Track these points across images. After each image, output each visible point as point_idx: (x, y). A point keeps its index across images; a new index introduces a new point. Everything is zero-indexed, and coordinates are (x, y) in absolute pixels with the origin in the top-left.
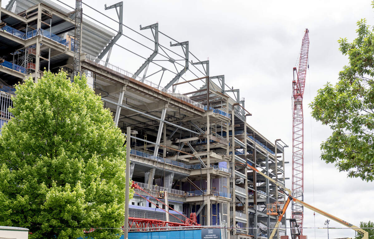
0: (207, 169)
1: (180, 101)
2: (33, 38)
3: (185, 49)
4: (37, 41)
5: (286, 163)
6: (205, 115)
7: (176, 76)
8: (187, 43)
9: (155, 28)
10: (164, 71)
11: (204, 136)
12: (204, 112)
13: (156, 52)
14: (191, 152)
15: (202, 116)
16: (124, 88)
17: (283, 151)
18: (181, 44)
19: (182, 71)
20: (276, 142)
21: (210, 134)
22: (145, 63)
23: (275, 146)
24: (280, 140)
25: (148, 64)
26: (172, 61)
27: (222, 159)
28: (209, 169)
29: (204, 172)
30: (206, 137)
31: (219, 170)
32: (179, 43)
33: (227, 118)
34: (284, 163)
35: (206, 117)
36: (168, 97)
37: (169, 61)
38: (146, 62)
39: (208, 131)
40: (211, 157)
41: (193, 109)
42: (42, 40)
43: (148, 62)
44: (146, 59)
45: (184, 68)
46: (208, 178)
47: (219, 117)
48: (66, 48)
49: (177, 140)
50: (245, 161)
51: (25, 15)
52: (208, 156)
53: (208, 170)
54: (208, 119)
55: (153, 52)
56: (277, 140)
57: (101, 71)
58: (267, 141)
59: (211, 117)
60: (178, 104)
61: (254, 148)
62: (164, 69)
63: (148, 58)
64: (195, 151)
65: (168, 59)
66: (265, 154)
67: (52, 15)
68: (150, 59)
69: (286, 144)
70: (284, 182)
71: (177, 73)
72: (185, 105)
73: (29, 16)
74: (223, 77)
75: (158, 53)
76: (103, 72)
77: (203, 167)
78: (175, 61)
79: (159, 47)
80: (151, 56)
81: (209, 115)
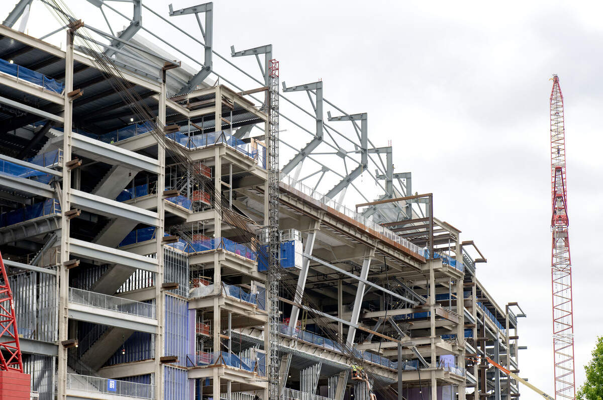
0: (431, 371)
1: (393, 245)
2: (207, 148)
3: (360, 133)
4: (217, 153)
5: (520, 348)
6: (425, 268)
7: (342, 182)
8: (363, 117)
9: (315, 91)
10: (324, 172)
11: (424, 308)
12: (425, 262)
13: (318, 139)
14: (397, 337)
15: (419, 269)
16: (317, 226)
17: (516, 324)
18: (352, 118)
19: (353, 172)
20: (507, 307)
21: (437, 303)
22: (294, 159)
23: (505, 316)
24: (516, 304)
25: (302, 160)
26: (342, 154)
27: (452, 351)
28: (435, 370)
29: (424, 377)
30: (428, 309)
31: (450, 373)
32: (347, 115)
33: (459, 272)
34: (516, 348)
35: (428, 271)
36: (376, 238)
37: (337, 154)
38: (297, 156)
39: (432, 299)
40: (437, 347)
41: (409, 258)
42: (226, 153)
43: (301, 157)
44: (298, 151)
45: (357, 165)
46: (434, 387)
47: (449, 272)
48: (253, 163)
49: (366, 312)
50: (475, 351)
51: (185, 103)
52: (433, 346)
53: (433, 373)
54: (432, 274)
55: (312, 138)
56: (511, 304)
57: (289, 198)
58: (497, 307)
59: (436, 271)
60: (388, 249)
61: (482, 323)
62: (325, 169)
63: (302, 150)
64: (405, 335)
65: (337, 151)
66: (494, 333)
67: (233, 105)
68: (306, 151)
69: (523, 311)
70: (517, 387)
71: (344, 175)
72: (398, 250)
73: (192, 105)
74: (408, 176)
75: (323, 141)
76: (292, 199)
77: (424, 367)
78: (348, 154)
79: (324, 129)
80: (308, 145)
81: (434, 268)
